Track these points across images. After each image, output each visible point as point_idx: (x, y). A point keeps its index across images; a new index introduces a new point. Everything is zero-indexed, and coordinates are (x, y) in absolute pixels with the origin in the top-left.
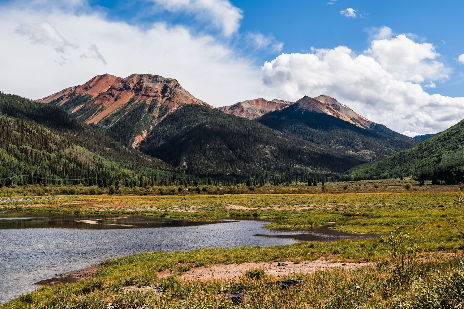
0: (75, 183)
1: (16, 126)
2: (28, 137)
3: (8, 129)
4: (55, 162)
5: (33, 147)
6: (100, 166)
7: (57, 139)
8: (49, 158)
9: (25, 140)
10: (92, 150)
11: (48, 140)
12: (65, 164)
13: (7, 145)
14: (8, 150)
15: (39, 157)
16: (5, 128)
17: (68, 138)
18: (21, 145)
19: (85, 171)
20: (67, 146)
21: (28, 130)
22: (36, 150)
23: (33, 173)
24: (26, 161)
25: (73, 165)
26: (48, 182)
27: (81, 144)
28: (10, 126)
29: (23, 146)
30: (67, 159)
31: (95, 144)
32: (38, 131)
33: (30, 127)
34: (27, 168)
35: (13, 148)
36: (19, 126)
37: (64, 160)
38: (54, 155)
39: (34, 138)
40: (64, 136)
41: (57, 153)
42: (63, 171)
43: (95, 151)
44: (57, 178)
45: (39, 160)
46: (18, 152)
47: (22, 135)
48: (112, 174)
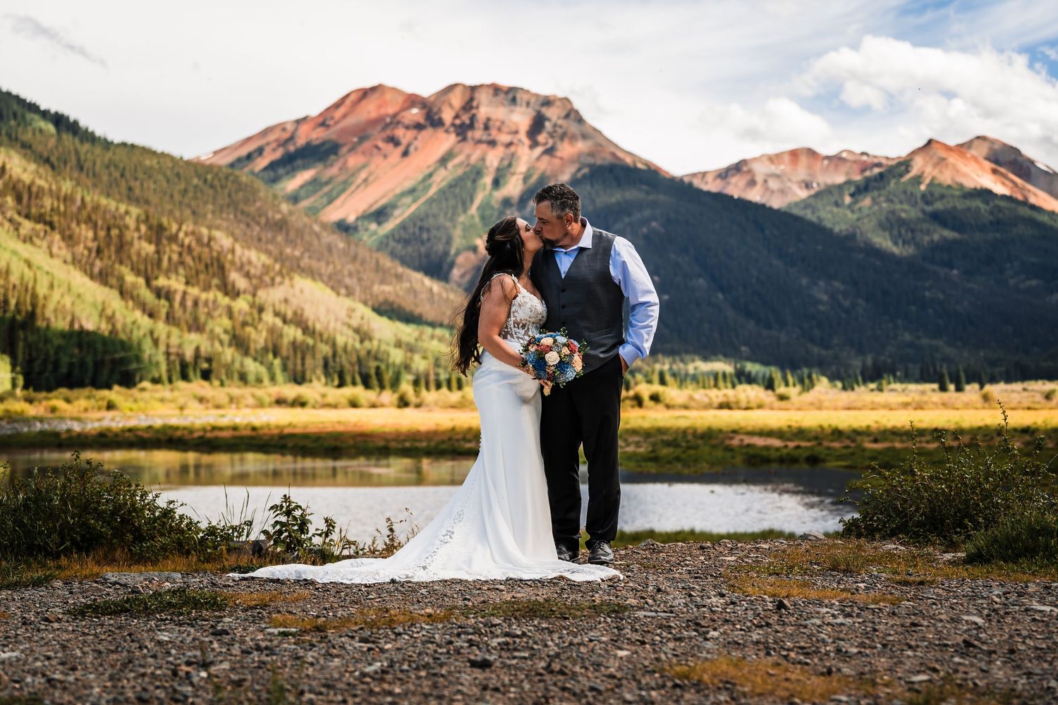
0: (299, 378)
1: (143, 228)
2: (175, 257)
3: (121, 236)
4: (244, 324)
5: (187, 283)
6: (364, 335)
7: (250, 262)
8: (230, 313)
9: (165, 263)
10: (343, 291)
11: (227, 266)
12: (272, 330)
13: (121, 279)
14: (123, 293)
15: (202, 311)
16: (114, 232)
17: (281, 258)
18: (156, 278)
19: (325, 349)
20: (278, 279)
21: (173, 238)
22: (194, 291)
23: (189, 354)
24: (170, 319)
25: (292, 333)
26: (229, 375)
27: (312, 274)
28: (127, 227)
29: (162, 282)
30: (277, 314)
31: (350, 275)
32: (199, 240)
33: (179, 229)
34: (174, 340)
35: (134, 285)
36: (150, 228)
37: (268, 317)
38: (241, 305)
39: (188, 260)
40: (268, 253)
41: (250, 298)
42: (266, 350)
43: (350, 293)
44: (251, 366)
45: (202, 318)
46: (147, 295)
47: (158, 252)
48: (397, 356)
